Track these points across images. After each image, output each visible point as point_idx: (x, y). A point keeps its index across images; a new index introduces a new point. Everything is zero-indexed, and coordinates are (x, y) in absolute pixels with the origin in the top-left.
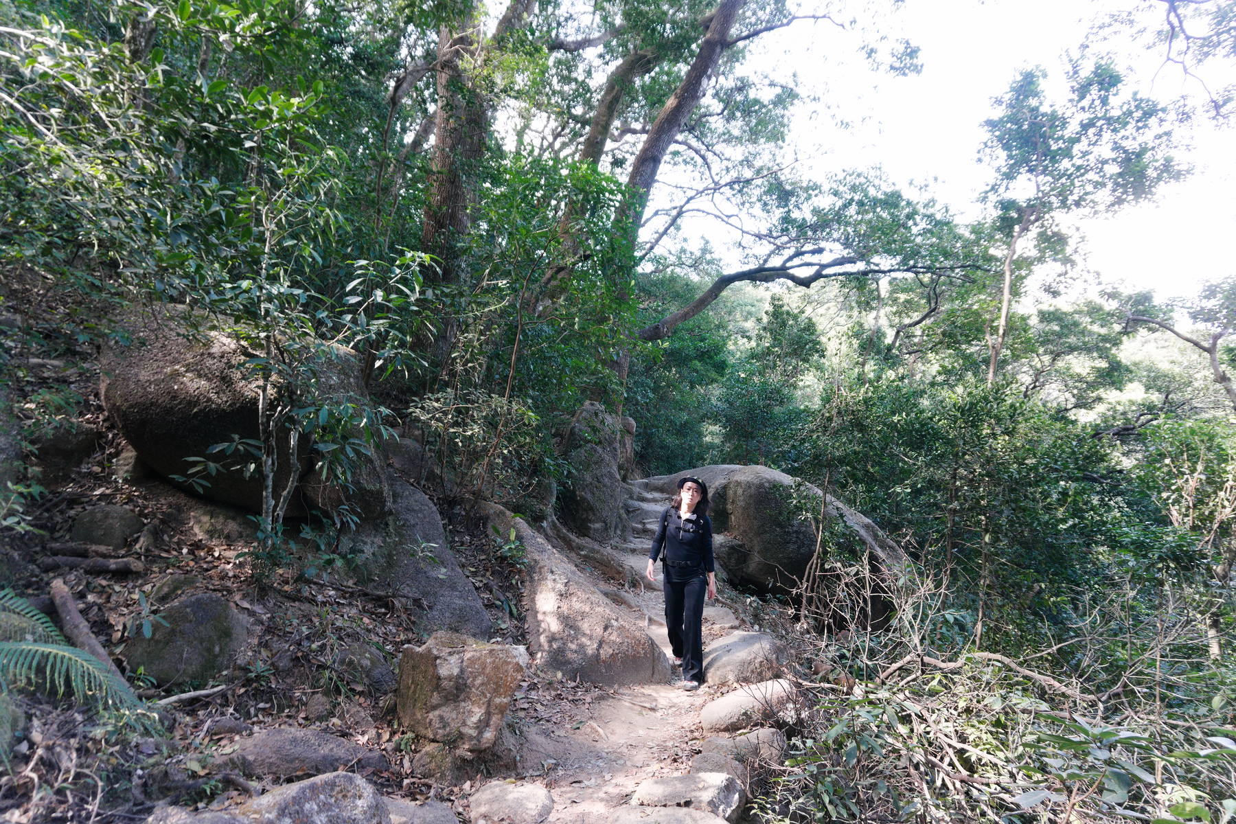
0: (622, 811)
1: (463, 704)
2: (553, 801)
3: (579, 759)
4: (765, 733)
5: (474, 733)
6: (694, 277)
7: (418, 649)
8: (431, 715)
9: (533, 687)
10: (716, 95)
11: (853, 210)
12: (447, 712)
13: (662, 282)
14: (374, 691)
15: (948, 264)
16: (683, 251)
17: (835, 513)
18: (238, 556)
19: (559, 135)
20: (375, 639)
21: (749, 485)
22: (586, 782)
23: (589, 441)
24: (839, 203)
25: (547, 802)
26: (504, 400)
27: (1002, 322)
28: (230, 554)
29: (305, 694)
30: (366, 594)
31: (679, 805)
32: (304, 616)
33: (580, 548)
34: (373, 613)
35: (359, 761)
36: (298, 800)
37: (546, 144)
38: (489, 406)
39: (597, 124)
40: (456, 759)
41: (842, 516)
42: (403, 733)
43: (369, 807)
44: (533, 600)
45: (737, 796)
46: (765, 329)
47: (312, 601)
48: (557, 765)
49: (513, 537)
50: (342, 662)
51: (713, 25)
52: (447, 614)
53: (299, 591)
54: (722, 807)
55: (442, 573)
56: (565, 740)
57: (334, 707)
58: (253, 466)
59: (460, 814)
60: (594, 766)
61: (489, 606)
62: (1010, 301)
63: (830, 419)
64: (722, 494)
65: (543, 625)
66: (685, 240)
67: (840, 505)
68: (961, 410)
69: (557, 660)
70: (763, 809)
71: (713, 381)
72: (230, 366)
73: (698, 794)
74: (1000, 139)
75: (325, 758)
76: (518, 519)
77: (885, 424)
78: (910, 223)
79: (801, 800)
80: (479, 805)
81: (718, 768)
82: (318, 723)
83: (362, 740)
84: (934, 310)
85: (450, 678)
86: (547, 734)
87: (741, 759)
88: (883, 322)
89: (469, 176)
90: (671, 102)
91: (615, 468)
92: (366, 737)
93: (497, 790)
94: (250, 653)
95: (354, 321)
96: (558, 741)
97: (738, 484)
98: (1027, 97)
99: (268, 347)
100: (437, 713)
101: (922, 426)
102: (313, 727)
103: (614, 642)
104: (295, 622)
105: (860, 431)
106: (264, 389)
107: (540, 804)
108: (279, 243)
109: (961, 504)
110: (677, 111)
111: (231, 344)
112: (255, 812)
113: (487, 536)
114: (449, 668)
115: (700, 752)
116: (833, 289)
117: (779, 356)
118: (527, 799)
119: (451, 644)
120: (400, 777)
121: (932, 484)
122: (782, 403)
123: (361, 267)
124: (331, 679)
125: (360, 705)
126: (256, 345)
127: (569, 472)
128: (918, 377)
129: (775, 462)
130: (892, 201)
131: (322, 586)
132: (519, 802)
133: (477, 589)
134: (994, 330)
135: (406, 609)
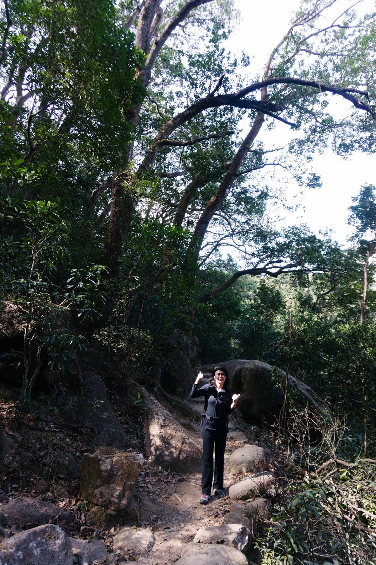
0: (189, 546)
1: (112, 485)
2: (155, 539)
3: (169, 515)
4: (260, 501)
5: (116, 500)
6: (225, 272)
7: (91, 456)
8: (96, 491)
9: (147, 475)
10: (233, 195)
11: (294, 244)
12: (104, 489)
13: (210, 274)
14: (69, 477)
15: (339, 267)
16: (220, 260)
17: (292, 384)
18: (9, 408)
19: (165, 211)
20: (71, 449)
21: (251, 369)
22: (172, 528)
23: (177, 348)
24: (288, 241)
25: (152, 540)
26: (137, 331)
27: (365, 294)
28: (6, 407)
29: (35, 479)
30: (68, 426)
31: (218, 543)
32: (38, 438)
33: (172, 401)
34: (71, 436)
35: (60, 516)
36: (26, 541)
37: (159, 215)
38: (130, 334)
39: (181, 207)
40: (107, 515)
41: (296, 385)
42: (82, 500)
43: (62, 544)
44: (148, 429)
45: (247, 538)
46: (257, 295)
47: (42, 430)
48: (157, 518)
49: (139, 396)
50: (55, 462)
51: (230, 168)
52: (107, 436)
53: (37, 425)
54: (239, 544)
55: (105, 415)
56: (162, 504)
57: (49, 486)
58: (19, 363)
59: (108, 546)
60: (176, 519)
61: (127, 432)
62: (367, 285)
63: (288, 339)
64: (239, 374)
65: (152, 442)
66: (220, 256)
67: (295, 380)
68: (349, 336)
69: (159, 460)
70: (260, 545)
71: (234, 319)
72: (13, 317)
73: (227, 536)
74: (357, 215)
75: (43, 515)
76: (143, 388)
77: (313, 341)
78: (321, 250)
79: (279, 541)
80: (118, 542)
81: (237, 521)
82: (41, 496)
83: (62, 504)
84: (334, 288)
85: (106, 471)
86: (153, 501)
87: (249, 516)
88: (311, 293)
89: (124, 231)
90: (213, 199)
91: (189, 361)
92: (64, 503)
93: (127, 533)
94: (11, 458)
95: (69, 296)
96: (158, 504)
97: (247, 369)
98: (367, 198)
99: (31, 308)
100: (99, 490)
101: (331, 343)
102: (38, 498)
103: (187, 451)
104: (33, 441)
105: (302, 344)
106: (27, 327)
107: (148, 541)
108: (39, 262)
109: (352, 381)
110: (215, 202)
111: (15, 307)
112: (5, 548)
113: (127, 396)
114: (106, 466)
115: (228, 511)
116: (287, 278)
117: (264, 308)
118: (142, 538)
119: (107, 453)
120: (80, 525)
121: (337, 370)
122: (266, 330)
123: (74, 272)
124: (49, 471)
125: (62, 485)
126: (25, 307)
127: (167, 363)
128: (329, 318)
129: (263, 358)
130: (312, 239)
131: (48, 422)
132: (138, 540)
133: (122, 423)
134: (362, 298)
135: (87, 434)
